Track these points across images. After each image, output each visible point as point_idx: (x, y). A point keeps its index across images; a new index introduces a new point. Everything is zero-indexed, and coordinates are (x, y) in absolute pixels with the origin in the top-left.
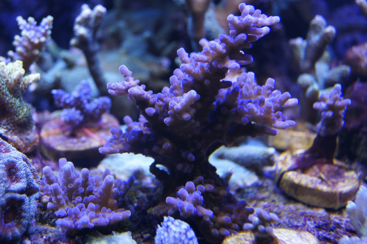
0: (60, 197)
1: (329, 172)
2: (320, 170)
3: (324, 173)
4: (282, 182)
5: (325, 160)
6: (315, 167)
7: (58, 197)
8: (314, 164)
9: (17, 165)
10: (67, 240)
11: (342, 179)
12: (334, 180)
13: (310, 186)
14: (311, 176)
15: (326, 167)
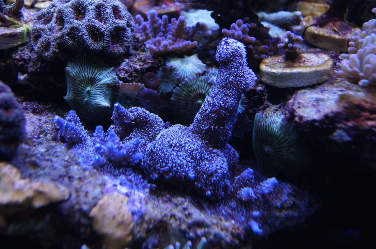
0: (148, 32)
1: (340, 26)
2: (334, 25)
3: (336, 27)
4: (305, 34)
5: (338, 19)
6: (330, 23)
7: (147, 32)
8: (330, 21)
9: (119, 8)
10: (153, 60)
11: (350, 32)
12: (344, 32)
13: (326, 35)
14: (327, 29)
15: (338, 23)
